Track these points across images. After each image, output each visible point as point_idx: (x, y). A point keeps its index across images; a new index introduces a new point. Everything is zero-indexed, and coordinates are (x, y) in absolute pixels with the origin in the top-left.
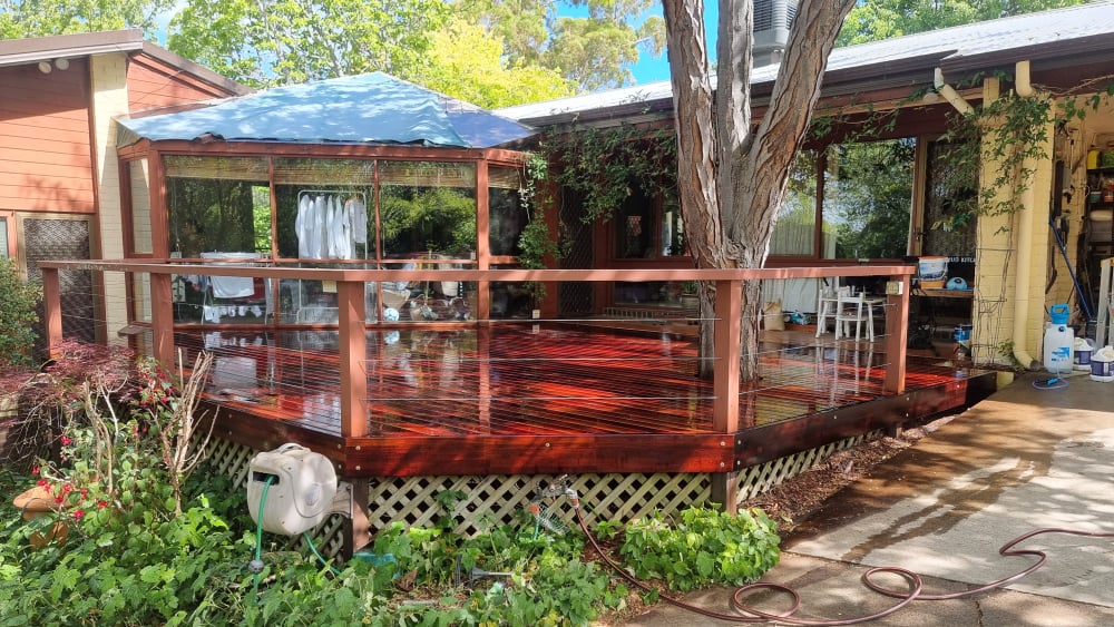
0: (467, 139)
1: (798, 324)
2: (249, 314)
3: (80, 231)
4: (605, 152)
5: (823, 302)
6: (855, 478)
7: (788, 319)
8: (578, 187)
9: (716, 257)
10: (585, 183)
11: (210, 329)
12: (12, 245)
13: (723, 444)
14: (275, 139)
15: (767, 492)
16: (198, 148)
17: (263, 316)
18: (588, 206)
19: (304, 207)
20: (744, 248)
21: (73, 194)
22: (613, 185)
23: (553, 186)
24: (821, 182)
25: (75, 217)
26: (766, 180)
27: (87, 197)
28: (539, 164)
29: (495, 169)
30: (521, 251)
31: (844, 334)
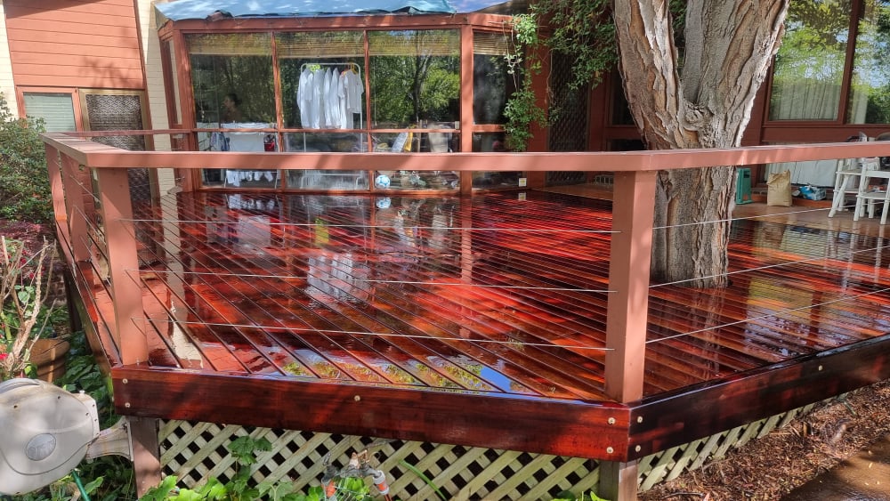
0: (452, 4)
1: (810, 199)
2: (263, 179)
3: (133, 105)
4: (597, 10)
5: (843, 176)
6: (845, 456)
7: (797, 193)
8: (567, 50)
9: (668, 128)
10: (574, 46)
11: (231, 191)
12: (78, 117)
13: (612, 420)
14: (276, 15)
15: (698, 470)
16: (212, 27)
17: (274, 181)
18: (576, 71)
19: (304, 80)
20: (712, 115)
21: (124, 72)
22: (604, 46)
23: (542, 51)
24: (855, 33)
25: (127, 93)
26: (750, 18)
27: (136, 75)
28: (527, 27)
29: (481, 34)
30: (507, 120)
31: (867, 213)
